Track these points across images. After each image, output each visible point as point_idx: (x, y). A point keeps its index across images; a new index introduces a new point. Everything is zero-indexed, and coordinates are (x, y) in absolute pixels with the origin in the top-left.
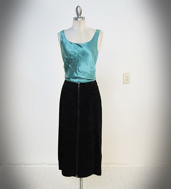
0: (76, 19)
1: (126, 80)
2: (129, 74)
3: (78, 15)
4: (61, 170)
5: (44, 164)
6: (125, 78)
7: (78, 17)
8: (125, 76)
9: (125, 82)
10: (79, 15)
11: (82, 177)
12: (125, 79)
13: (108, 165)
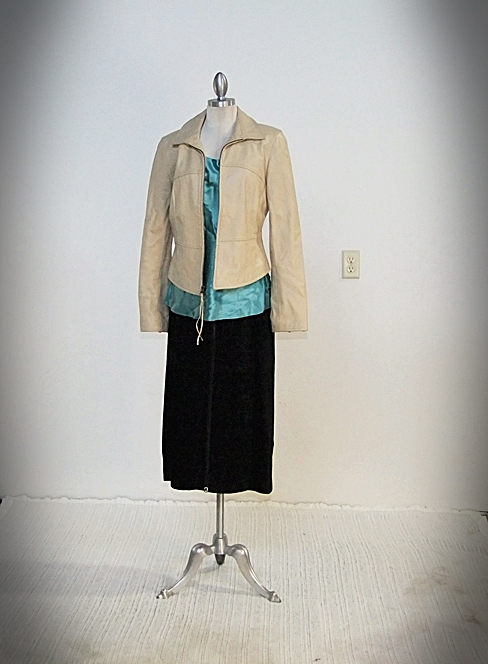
0: (214, 104)
1: (350, 267)
2: (358, 252)
3: (218, 93)
4: (169, 482)
5: (122, 497)
6: (347, 264)
7: (219, 99)
8: (346, 257)
9: (346, 275)
10: (222, 93)
11: (223, 493)
12: (346, 266)
13: (299, 506)
